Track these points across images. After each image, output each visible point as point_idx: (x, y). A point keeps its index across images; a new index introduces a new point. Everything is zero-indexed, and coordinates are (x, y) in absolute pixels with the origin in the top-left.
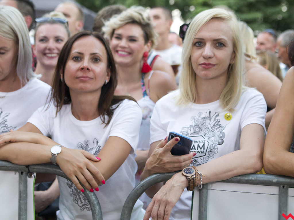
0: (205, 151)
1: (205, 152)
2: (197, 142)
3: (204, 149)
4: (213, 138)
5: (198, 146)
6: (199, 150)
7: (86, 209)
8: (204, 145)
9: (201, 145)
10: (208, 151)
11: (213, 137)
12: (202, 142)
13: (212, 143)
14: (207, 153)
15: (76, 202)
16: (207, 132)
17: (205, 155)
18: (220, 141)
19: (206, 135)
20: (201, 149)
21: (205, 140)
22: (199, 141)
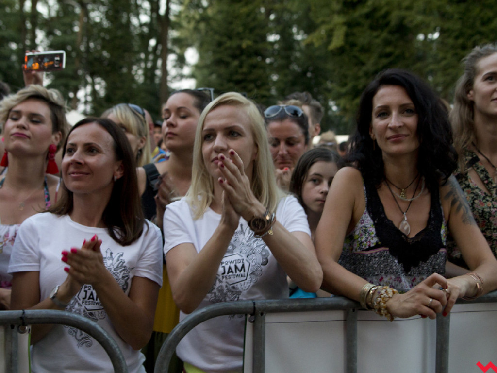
0: (246, 273)
1: (246, 275)
2: (233, 262)
3: (244, 271)
4: (253, 257)
5: (236, 267)
6: (238, 273)
7: (85, 344)
8: (243, 266)
9: (240, 266)
10: (249, 274)
11: (253, 255)
12: (239, 261)
13: (254, 264)
14: (249, 277)
15: (74, 334)
16: (243, 248)
17: (246, 279)
18: (264, 260)
19: (243, 252)
20: (240, 271)
21: (242, 258)
22: (236, 260)
